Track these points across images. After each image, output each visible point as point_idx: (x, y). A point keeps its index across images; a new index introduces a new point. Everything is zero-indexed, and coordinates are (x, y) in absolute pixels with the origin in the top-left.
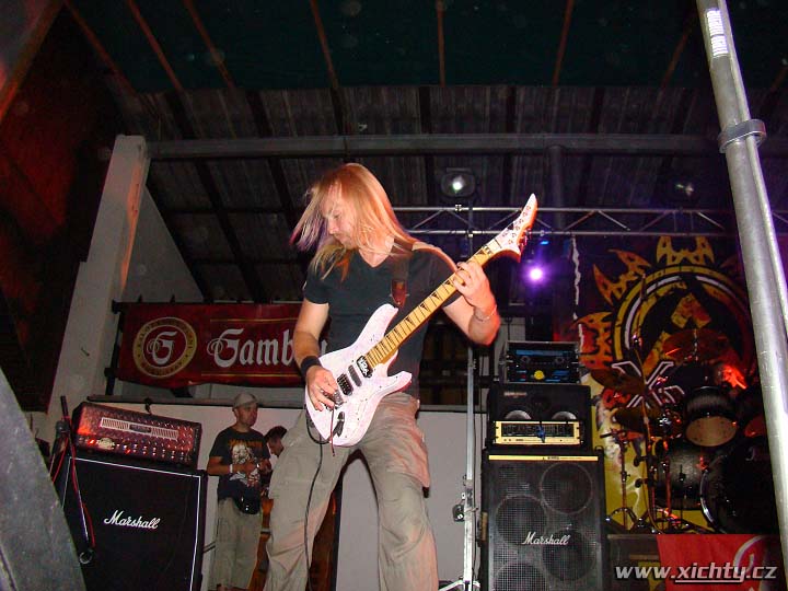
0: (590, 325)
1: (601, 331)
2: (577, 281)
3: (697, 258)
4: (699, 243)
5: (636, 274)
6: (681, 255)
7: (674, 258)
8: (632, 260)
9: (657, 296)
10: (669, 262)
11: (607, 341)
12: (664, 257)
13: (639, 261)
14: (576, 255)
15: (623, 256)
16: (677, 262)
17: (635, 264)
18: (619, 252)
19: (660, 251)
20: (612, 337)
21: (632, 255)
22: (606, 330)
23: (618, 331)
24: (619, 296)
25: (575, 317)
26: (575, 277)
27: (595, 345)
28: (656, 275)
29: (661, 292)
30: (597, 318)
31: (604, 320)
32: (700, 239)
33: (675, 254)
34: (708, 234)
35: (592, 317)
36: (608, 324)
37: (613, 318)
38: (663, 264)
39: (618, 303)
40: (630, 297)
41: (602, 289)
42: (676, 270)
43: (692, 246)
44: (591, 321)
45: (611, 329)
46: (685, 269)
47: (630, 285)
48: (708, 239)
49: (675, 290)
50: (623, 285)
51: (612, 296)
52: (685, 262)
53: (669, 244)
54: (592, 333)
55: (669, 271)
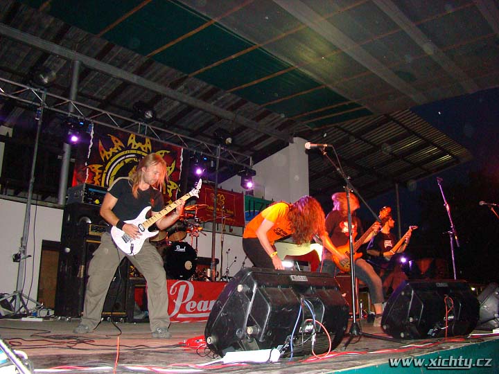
0: (93, 170)
1: (97, 174)
2: (90, 146)
3: (144, 148)
4: (147, 142)
5: (117, 149)
6: (139, 145)
7: (135, 146)
8: (117, 142)
9: (124, 162)
10: (133, 147)
11: (98, 179)
12: (131, 144)
13: (120, 143)
14: (92, 133)
15: (113, 139)
16: (136, 148)
17: (118, 144)
18: (112, 136)
19: (130, 141)
20: (101, 178)
21: (117, 140)
22: (99, 173)
23: (104, 175)
24: (108, 158)
25: (86, 164)
26: (90, 144)
27: (93, 180)
28: (126, 152)
29: (127, 161)
30: (97, 167)
31: (99, 169)
32: (147, 140)
33: (136, 144)
34: (152, 138)
35: (94, 166)
36: (101, 171)
37: (103, 169)
38: (129, 148)
39: (107, 162)
40: (112, 160)
41: (101, 153)
42: (135, 152)
43: (144, 143)
44: (93, 168)
45: (101, 174)
46: (139, 152)
47: (114, 154)
48: (151, 141)
49: (133, 161)
50: (110, 153)
51: (105, 158)
52: (139, 149)
53: (134, 138)
54: (93, 174)
55: (132, 151)
